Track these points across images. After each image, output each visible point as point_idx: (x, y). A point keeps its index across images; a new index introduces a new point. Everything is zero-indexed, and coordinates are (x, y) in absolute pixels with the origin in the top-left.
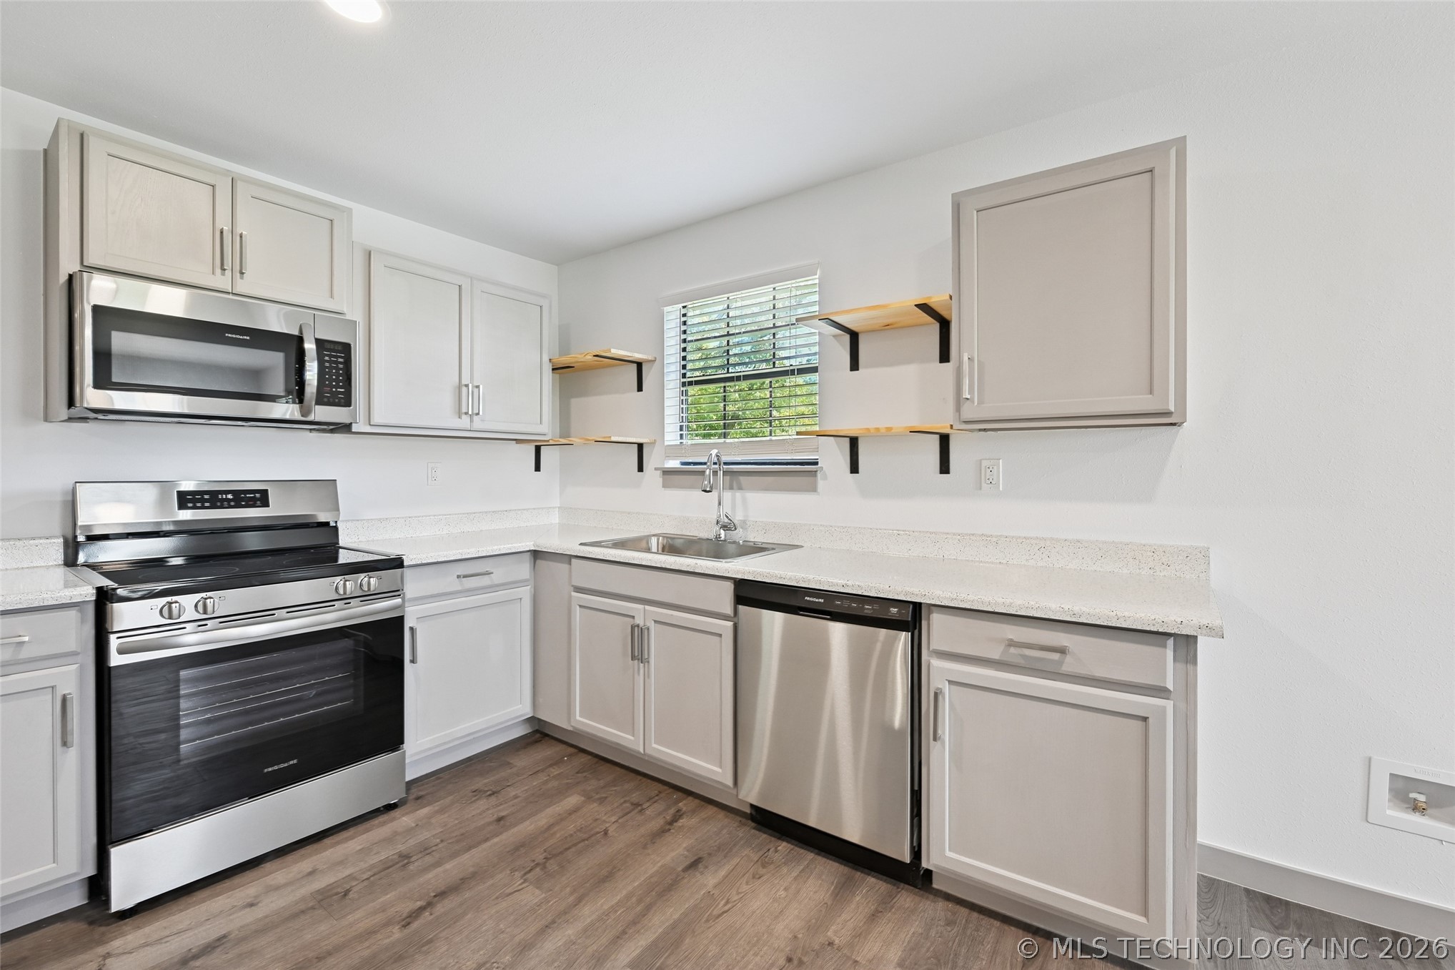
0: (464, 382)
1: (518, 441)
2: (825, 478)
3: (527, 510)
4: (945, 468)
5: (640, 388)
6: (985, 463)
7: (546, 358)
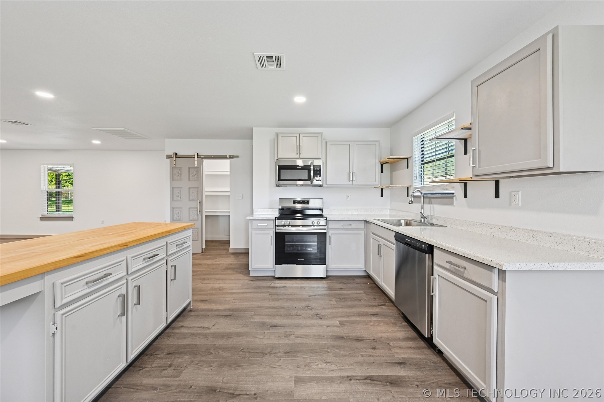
0: (350, 171)
1: (375, 187)
2: (456, 200)
3: (377, 209)
4: (497, 196)
5: (408, 168)
6: (513, 193)
7: (377, 161)
